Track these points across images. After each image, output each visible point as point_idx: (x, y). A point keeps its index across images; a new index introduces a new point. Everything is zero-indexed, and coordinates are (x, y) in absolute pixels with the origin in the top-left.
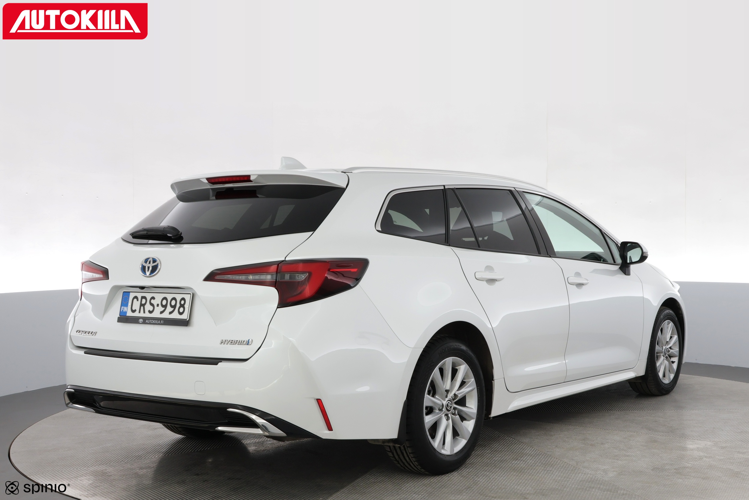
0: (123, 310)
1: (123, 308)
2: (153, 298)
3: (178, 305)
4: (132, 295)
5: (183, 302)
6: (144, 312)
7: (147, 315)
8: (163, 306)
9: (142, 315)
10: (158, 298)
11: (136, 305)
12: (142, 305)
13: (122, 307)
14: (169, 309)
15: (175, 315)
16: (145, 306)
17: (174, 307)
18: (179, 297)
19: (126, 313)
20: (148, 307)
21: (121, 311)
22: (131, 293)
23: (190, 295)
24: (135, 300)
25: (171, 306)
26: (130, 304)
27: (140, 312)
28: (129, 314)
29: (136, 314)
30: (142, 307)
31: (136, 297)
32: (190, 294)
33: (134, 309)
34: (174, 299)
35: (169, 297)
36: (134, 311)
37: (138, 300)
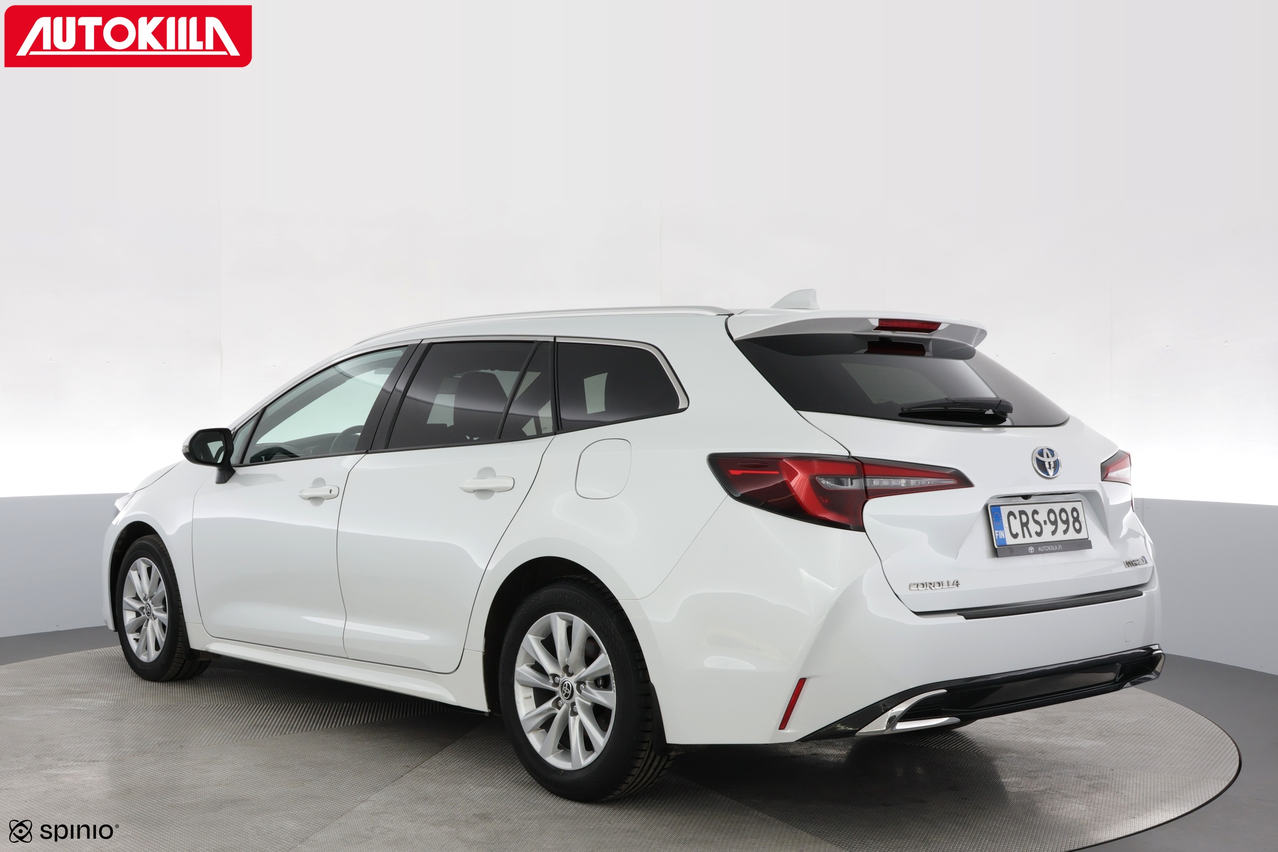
0: (998, 536)
1: (998, 533)
2: (1035, 512)
3: (1071, 520)
4: (1004, 511)
5: (1075, 514)
6: (1031, 536)
7: (1035, 539)
8: (1052, 523)
9: (1028, 540)
10: (1043, 510)
11: (1016, 526)
12: (1024, 525)
13: (996, 532)
14: (1062, 527)
15: (1072, 535)
16: (1029, 526)
17: (1066, 522)
18: (1068, 507)
19: (1004, 540)
20: (1033, 527)
21: (997, 538)
22: (1001, 507)
23: (1081, 503)
24: (1012, 518)
25: (1064, 522)
26: (1006, 525)
27: (1024, 537)
28: (1010, 541)
29: (1020, 540)
30: (1025, 528)
31: (1011, 514)
32: (1080, 501)
33: (1014, 533)
34: (1063, 510)
35: (1057, 508)
36: (1015, 536)
37: (1015, 518)
